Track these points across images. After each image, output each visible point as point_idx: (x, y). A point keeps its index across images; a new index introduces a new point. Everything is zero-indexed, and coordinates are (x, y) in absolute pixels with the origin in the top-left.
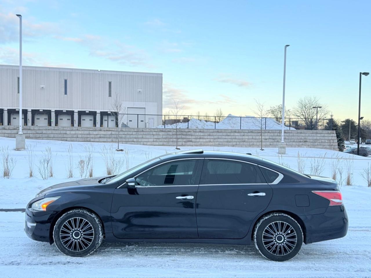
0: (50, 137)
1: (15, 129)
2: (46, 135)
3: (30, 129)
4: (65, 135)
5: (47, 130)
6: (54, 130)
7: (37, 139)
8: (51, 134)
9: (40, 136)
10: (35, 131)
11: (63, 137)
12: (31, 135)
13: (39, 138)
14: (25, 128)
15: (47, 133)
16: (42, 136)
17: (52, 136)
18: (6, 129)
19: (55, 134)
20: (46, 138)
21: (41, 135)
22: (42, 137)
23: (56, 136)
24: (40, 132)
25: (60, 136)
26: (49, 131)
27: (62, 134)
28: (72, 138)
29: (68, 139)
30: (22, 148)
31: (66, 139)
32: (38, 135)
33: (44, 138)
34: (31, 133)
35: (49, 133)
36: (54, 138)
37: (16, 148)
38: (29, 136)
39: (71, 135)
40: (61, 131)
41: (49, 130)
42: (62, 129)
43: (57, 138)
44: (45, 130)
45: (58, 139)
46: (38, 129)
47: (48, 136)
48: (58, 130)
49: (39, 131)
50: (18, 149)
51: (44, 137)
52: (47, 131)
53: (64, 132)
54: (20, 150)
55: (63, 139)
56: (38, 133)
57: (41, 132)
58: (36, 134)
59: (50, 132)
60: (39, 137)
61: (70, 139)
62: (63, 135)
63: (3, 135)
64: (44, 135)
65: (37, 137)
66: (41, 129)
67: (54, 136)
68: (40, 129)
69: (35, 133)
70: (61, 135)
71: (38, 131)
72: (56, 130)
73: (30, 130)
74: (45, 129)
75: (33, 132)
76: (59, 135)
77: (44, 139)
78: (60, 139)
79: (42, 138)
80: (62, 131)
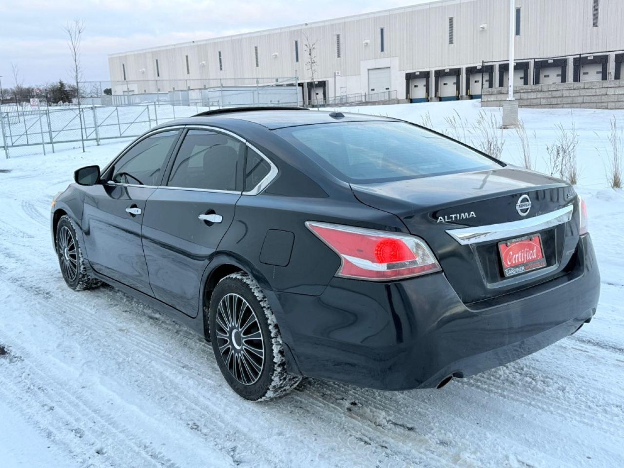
0: (577, 102)
1: (517, 93)
2: (569, 100)
3: (541, 91)
4: (603, 97)
5: (571, 89)
6: (584, 88)
7: (552, 108)
8: (577, 96)
9: (559, 103)
10: (551, 92)
11: (600, 101)
12: (543, 101)
13: (557, 106)
14: (533, 90)
15: (571, 95)
16: (563, 101)
17: (580, 100)
18: (503, 93)
19: (585, 97)
20: (568, 105)
21: (559, 99)
22: (562, 103)
23: (587, 99)
24: (558, 94)
25: (594, 99)
26: (575, 91)
27: (600, 95)
28: (617, 103)
29: (610, 105)
30: (511, 125)
31: (605, 104)
32: (554, 101)
33: (565, 106)
34: (542, 97)
35: (574, 95)
36: (582, 105)
37: (503, 126)
38: (539, 104)
39: (616, 97)
40: (597, 90)
41: (574, 89)
42: (598, 87)
43: (588, 105)
44: (567, 90)
45: (591, 105)
46: (555, 89)
47: (573, 101)
48: (592, 88)
49: (557, 92)
50: (505, 127)
51: (566, 103)
52: (571, 91)
53: (603, 91)
54: (507, 128)
55: (600, 105)
56: (555, 96)
57: (561, 95)
58: (552, 99)
59: (576, 93)
60: (556, 103)
61: (613, 104)
62: (600, 97)
63: (498, 103)
64: (565, 100)
65: (553, 103)
66: (561, 89)
67: (583, 99)
68: (559, 89)
69: (550, 96)
70: (596, 98)
71: (555, 94)
72: (587, 89)
73: (541, 93)
74: (568, 88)
75: (547, 95)
76: (592, 97)
77: (565, 108)
78: (595, 104)
79: (562, 105)
80: (600, 90)
